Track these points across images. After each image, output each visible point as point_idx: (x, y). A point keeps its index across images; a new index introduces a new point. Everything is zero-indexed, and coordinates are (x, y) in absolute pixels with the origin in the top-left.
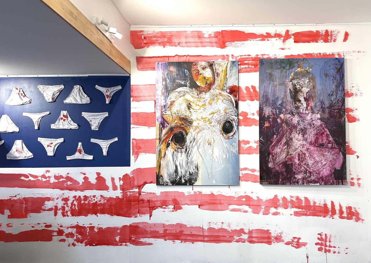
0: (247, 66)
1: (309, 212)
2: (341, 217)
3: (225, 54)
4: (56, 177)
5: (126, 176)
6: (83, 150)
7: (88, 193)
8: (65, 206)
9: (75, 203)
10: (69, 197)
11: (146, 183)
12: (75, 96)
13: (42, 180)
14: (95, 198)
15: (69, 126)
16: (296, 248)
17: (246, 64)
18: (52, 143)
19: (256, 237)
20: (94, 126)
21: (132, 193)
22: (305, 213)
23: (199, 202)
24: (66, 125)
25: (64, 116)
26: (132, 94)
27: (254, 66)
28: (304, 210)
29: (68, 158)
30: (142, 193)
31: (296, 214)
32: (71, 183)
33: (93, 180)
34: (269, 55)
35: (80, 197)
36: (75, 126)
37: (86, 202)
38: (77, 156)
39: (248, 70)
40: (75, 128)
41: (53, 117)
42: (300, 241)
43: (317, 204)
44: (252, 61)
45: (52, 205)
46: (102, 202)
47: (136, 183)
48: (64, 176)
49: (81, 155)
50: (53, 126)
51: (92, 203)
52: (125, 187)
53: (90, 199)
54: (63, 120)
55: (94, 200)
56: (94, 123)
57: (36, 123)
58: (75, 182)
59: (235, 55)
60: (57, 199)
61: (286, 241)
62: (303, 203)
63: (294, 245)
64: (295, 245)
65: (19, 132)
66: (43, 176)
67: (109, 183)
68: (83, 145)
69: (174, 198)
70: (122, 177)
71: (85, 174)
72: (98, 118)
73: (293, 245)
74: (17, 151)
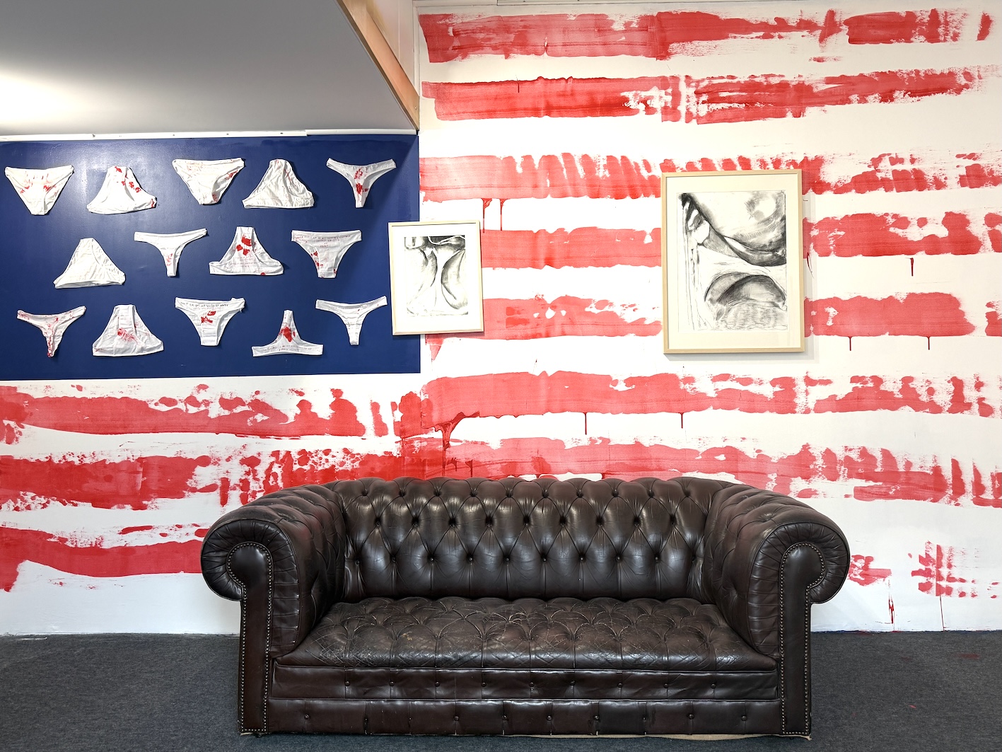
0: (726, 105)
1: (894, 490)
2: (979, 502)
3: (668, 75)
4: (224, 403)
5: (409, 400)
6: (296, 331)
7: (311, 443)
8: (250, 478)
9: (277, 469)
10: (259, 454)
11: (461, 416)
12: (273, 189)
13: (187, 410)
14: (329, 457)
15: (258, 266)
16: (862, 583)
17: (723, 100)
18: (213, 313)
20: (324, 266)
21: (425, 444)
22: (883, 490)
23: (602, 467)
24: (250, 265)
25: (245, 241)
26: (424, 182)
27: (744, 105)
28: (881, 483)
29: (258, 351)
30: (452, 444)
31: (861, 494)
32: (266, 418)
33: (323, 410)
34: (783, 76)
35: (288, 453)
36: (276, 266)
37: (307, 468)
38: (280, 346)
39: (730, 114)
40: (274, 272)
41: (217, 245)
42: (872, 566)
43: (915, 469)
44: (740, 91)
45: (215, 477)
46: (348, 466)
47: (436, 417)
48: (248, 399)
49: (291, 344)
50: (215, 268)
51: (320, 468)
52: (408, 426)
53: (315, 459)
54: (242, 251)
55: (327, 461)
56: (326, 259)
57: (172, 261)
58: (278, 415)
59: (696, 77)
60: (228, 460)
62: (879, 464)
63: (855, 575)
64: (859, 577)
65: (123, 284)
66: (191, 400)
67: (365, 417)
68: (296, 317)
69: (535, 455)
70: (398, 402)
71: (301, 394)
72: (335, 247)
73: (854, 577)
74: (119, 333)
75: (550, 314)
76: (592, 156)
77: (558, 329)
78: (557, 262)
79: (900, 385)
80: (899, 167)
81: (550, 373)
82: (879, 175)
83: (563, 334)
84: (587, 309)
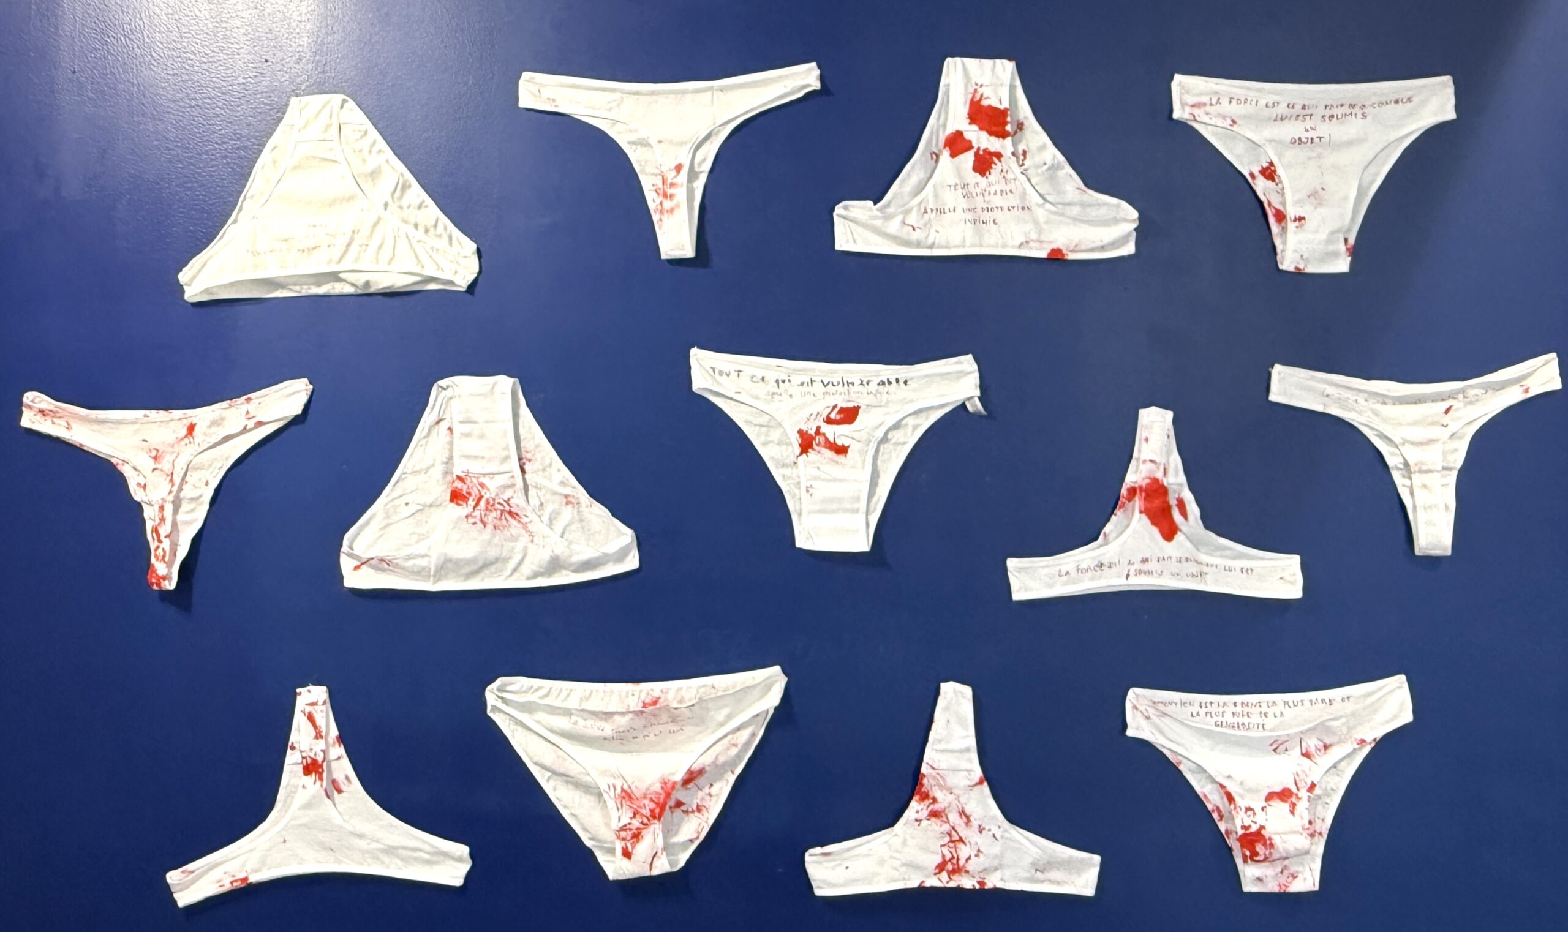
6: (1188, 497)
15: (1036, 223)
18: (849, 415)
20: (1309, 224)
24: (997, 214)
25: (980, 112)
29: (1034, 580)
36: (1116, 221)
38: (1132, 556)
40: (1103, 248)
49: (1173, 550)
50: (860, 229)
54: (968, 158)
56: (1316, 196)
57: (681, 194)
65: (472, 287)
72: (1350, 143)
74: (457, 497)
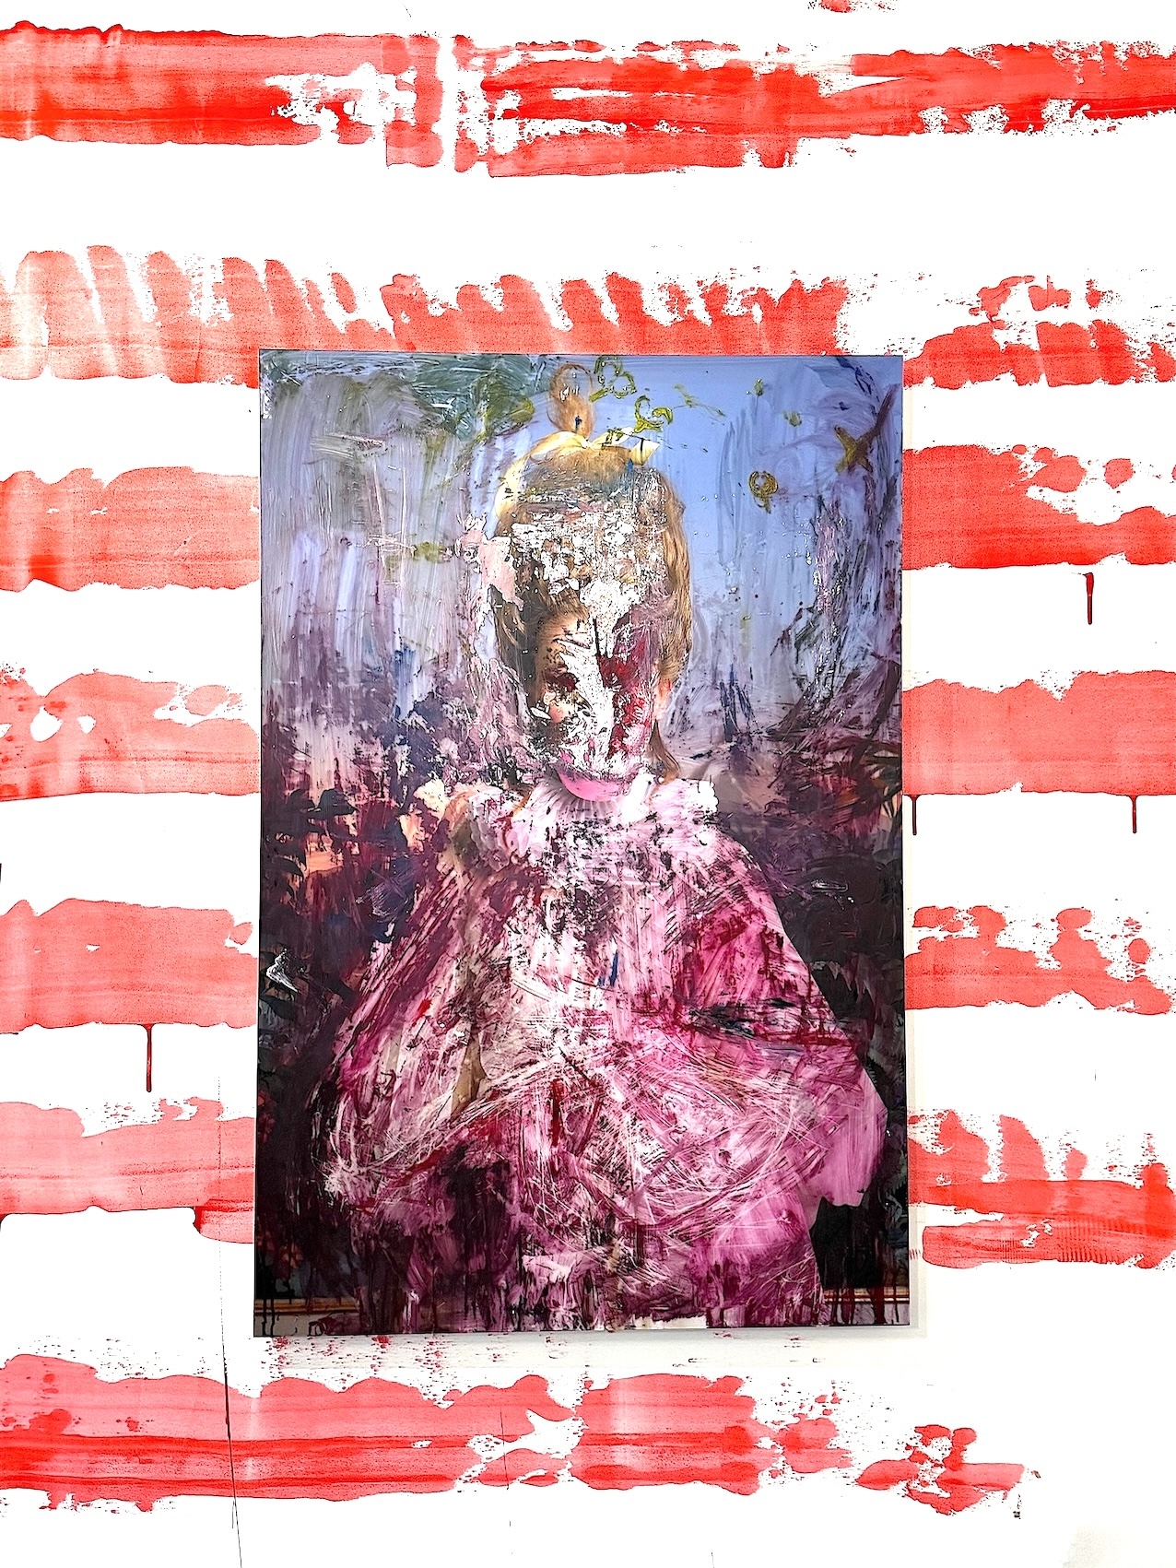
0: (572, 126)
1: (1035, 1234)
3: (405, 31)
16: (944, 1508)
17: (563, 110)
19: (639, 1440)
22: (1006, 1236)
23: (196, 1186)
27: (623, 127)
28: (999, 1216)
31: (945, 1249)
34: (732, 48)
39: (584, 152)
42: (972, 1455)
43: (1092, 1172)
44: (613, 86)
59: (482, 41)
61: (863, 1459)
62: (994, 1160)
63: (925, 1484)
64: (934, 1489)
73: (920, 1489)
75: (43, 726)
76: (181, 259)
77: (68, 772)
78: (67, 571)
79: (1051, 934)
80: (1056, 316)
81: (39, 908)
82: (1001, 337)
83: (86, 787)
84: (160, 714)
